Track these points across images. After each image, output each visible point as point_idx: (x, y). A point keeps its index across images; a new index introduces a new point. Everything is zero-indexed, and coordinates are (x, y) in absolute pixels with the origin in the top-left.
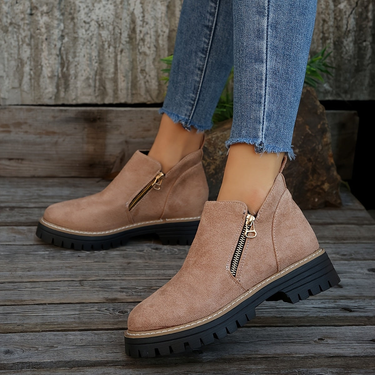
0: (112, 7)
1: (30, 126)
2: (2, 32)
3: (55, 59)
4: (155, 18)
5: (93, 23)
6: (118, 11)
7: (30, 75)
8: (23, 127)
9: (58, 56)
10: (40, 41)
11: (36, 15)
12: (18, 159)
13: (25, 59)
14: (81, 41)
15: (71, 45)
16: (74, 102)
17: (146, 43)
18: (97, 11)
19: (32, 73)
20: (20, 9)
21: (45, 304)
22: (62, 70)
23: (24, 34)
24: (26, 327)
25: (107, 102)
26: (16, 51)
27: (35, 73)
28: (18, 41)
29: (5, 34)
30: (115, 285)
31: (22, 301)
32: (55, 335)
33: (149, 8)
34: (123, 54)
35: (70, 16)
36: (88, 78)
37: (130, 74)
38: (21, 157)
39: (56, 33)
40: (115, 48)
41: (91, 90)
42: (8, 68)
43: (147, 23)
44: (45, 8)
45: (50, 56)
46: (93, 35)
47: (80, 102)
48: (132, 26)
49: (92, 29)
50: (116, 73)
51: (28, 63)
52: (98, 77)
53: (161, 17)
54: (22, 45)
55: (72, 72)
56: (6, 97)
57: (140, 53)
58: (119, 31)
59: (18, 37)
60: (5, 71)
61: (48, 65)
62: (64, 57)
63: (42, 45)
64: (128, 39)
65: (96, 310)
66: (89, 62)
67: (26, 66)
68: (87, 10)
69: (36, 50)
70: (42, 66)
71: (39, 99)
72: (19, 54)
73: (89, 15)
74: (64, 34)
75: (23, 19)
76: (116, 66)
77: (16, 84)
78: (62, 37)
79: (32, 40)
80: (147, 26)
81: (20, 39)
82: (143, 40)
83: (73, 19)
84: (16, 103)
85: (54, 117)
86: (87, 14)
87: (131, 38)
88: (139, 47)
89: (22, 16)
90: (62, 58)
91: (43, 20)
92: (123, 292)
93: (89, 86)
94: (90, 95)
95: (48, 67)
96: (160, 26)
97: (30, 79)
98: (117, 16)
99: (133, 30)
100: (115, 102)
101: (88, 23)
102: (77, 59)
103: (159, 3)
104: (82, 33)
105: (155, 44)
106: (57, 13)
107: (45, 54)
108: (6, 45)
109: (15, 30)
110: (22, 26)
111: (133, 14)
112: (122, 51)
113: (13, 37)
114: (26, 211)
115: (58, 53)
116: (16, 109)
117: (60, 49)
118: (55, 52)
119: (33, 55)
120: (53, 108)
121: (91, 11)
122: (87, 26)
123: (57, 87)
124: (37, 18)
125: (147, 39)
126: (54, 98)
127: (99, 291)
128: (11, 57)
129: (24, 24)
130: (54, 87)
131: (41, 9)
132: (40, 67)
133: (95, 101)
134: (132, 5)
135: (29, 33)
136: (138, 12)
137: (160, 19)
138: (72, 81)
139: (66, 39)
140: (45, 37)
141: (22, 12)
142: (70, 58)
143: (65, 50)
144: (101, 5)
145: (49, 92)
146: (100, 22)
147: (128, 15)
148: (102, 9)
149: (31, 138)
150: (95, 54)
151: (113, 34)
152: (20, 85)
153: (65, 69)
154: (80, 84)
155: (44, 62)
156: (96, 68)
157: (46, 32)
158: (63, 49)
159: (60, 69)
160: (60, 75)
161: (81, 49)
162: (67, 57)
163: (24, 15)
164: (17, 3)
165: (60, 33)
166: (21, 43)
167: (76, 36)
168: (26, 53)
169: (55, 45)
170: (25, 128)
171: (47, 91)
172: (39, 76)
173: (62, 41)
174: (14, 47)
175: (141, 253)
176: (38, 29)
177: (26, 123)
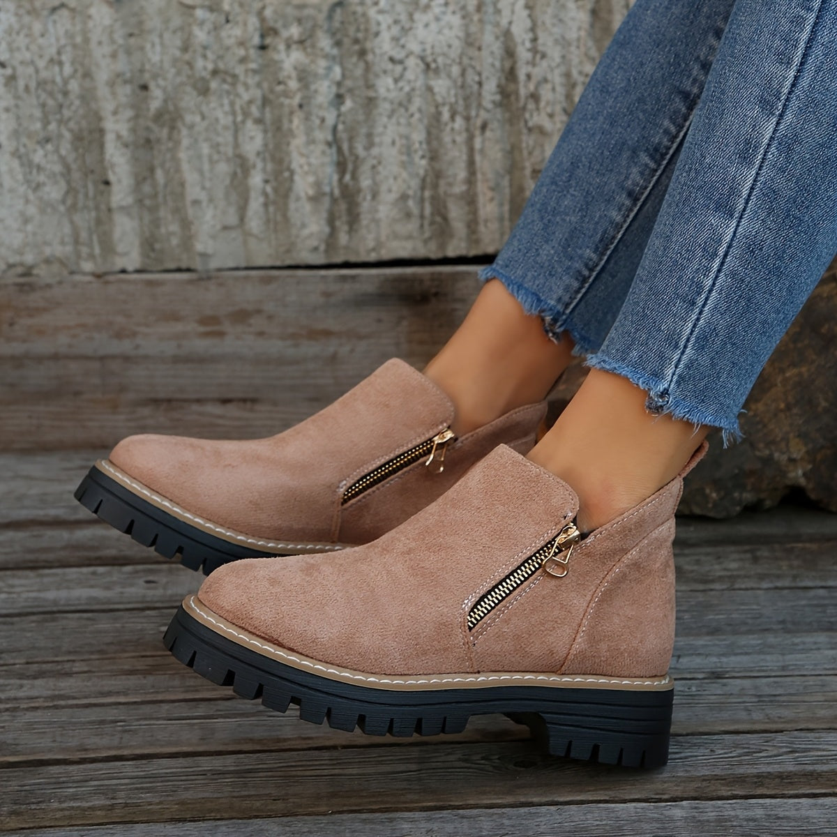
0: (456, 20)
1: (270, 317)
2: (195, 93)
3: (323, 153)
4: (564, 42)
5: (412, 62)
6: (473, 29)
7: (265, 194)
8: (252, 321)
9: (329, 144)
10: (286, 110)
11: (275, 49)
12: (244, 400)
13: (251, 157)
14: (385, 107)
15: (361, 117)
16: (373, 257)
17: (542, 104)
18: (420, 32)
19: (269, 189)
20: (236, 37)
21: (334, 747)
22: (341, 179)
23: (246, 96)
24: (294, 803)
25: (451, 252)
26: (230, 139)
27: (275, 190)
28: (234, 113)
29: (201, 98)
31: (279, 740)
32: (364, 821)
33: (547, 17)
34: (488, 133)
35: (357, 47)
36: (404, 197)
37: (506, 182)
38: (252, 395)
39: (324, 90)
40: (467, 119)
41: (412, 226)
42: (211, 179)
43: (544, 56)
44: (295, 31)
45: (312, 147)
46: (413, 89)
47: (386, 255)
48: (507, 65)
49: (410, 75)
50: (471, 180)
51: (260, 165)
52: (427, 194)
53: (578, 39)
54: (243, 122)
55: (365, 183)
56: (210, 251)
57: (530, 130)
58: (477, 78)
59: (232, 104)
60: (203, 188)
61: (306, 168)
62: (345, 147)
63: (291, 121)
64: (498, 98)
65: (460, 760)
66: (404, 158)
67: (253, 172)
68: (395, 30)
69: (278, 133)
70: (292, 173)
71: (288, 251)
72: (236, 145)
73: (402, 41)
74: (342, 91)
75: (243, 60)
76: (471, 163)
77: (232, 219)
78: (339, 98)
79: (268, 109)
80: (544, 63)
81: (237, 108)
82: (535, 97)
83: (362, 53)
84: (231, 264)
85: (327, 295)
86: (395, 39)
87: (506, 95)
88: (527, 115)
89: (242, 52)
90: (340, 151)
91: (290, 60)
93: (408, 215)
94: (409, 237)
95: (307, 173)
96: (575, 61)
97: (266, 205)
98: (470, 41)
99: (511, 74)
100: (473, 253)
101: (401, 62)
102: (375, 151)
103: (571, 5)
104: (385, 86)
105: (565, 105)
106: (325, 42)
107: (298, 142)
108: (205, 124)
109: (226, 87)
110: (242, 78)
111: (507, 34)
112: (484, 127)
113: (222, 105)
115: (330, 138)
116: (236, 279)
117: (335, 129)
118: (323, 135)
119: (271, 146)
120: (323, 272)
121: (405, 31)
122: (399, 68)
123: (331, 221)
124: (276, 57)
125: (546, 94)
126: (322, 247)
128: (219, 152)
129: (247, 71)
130: (323, 222)
131: (285, 34)
132: (286, 174)
133: (422, 252)
134: (506, 13)
135: (258, 94)
136: (520, 31)
137: (575, 44)
138: (365, 205)
139: (348, 104)
140: (296, 100)
141: (241, 44)
142: (360, 151)
143: (345, 130)
144: (428, 17)
145: (311, 235)
146: (429, 59)
147: (497, 38)
148: (434, 27)
149: (275, 347)
150: (418, 136)
151: (463, 87)
152: (242, 219)
153: (347, 177)
154: (385, 210)
155: (297, 162)
156: (422, 172)
157: (299, 90)
158: (340, 127)
159: (336, 177)
160: (337, 192)
161: (385, 127)
162: (351, 148)
163: (247, 49)
164: (228, 21)
165: (334, 89)
166: (239, 118)
167: (371, 94)
168: (254, 140)
169: (323, 120)
170: (257, 323)
171: (306, 232)
172: (286, 196)
173: (338, 109)
174: (226, 128)
176: (280, 83)
177: (259, 312)
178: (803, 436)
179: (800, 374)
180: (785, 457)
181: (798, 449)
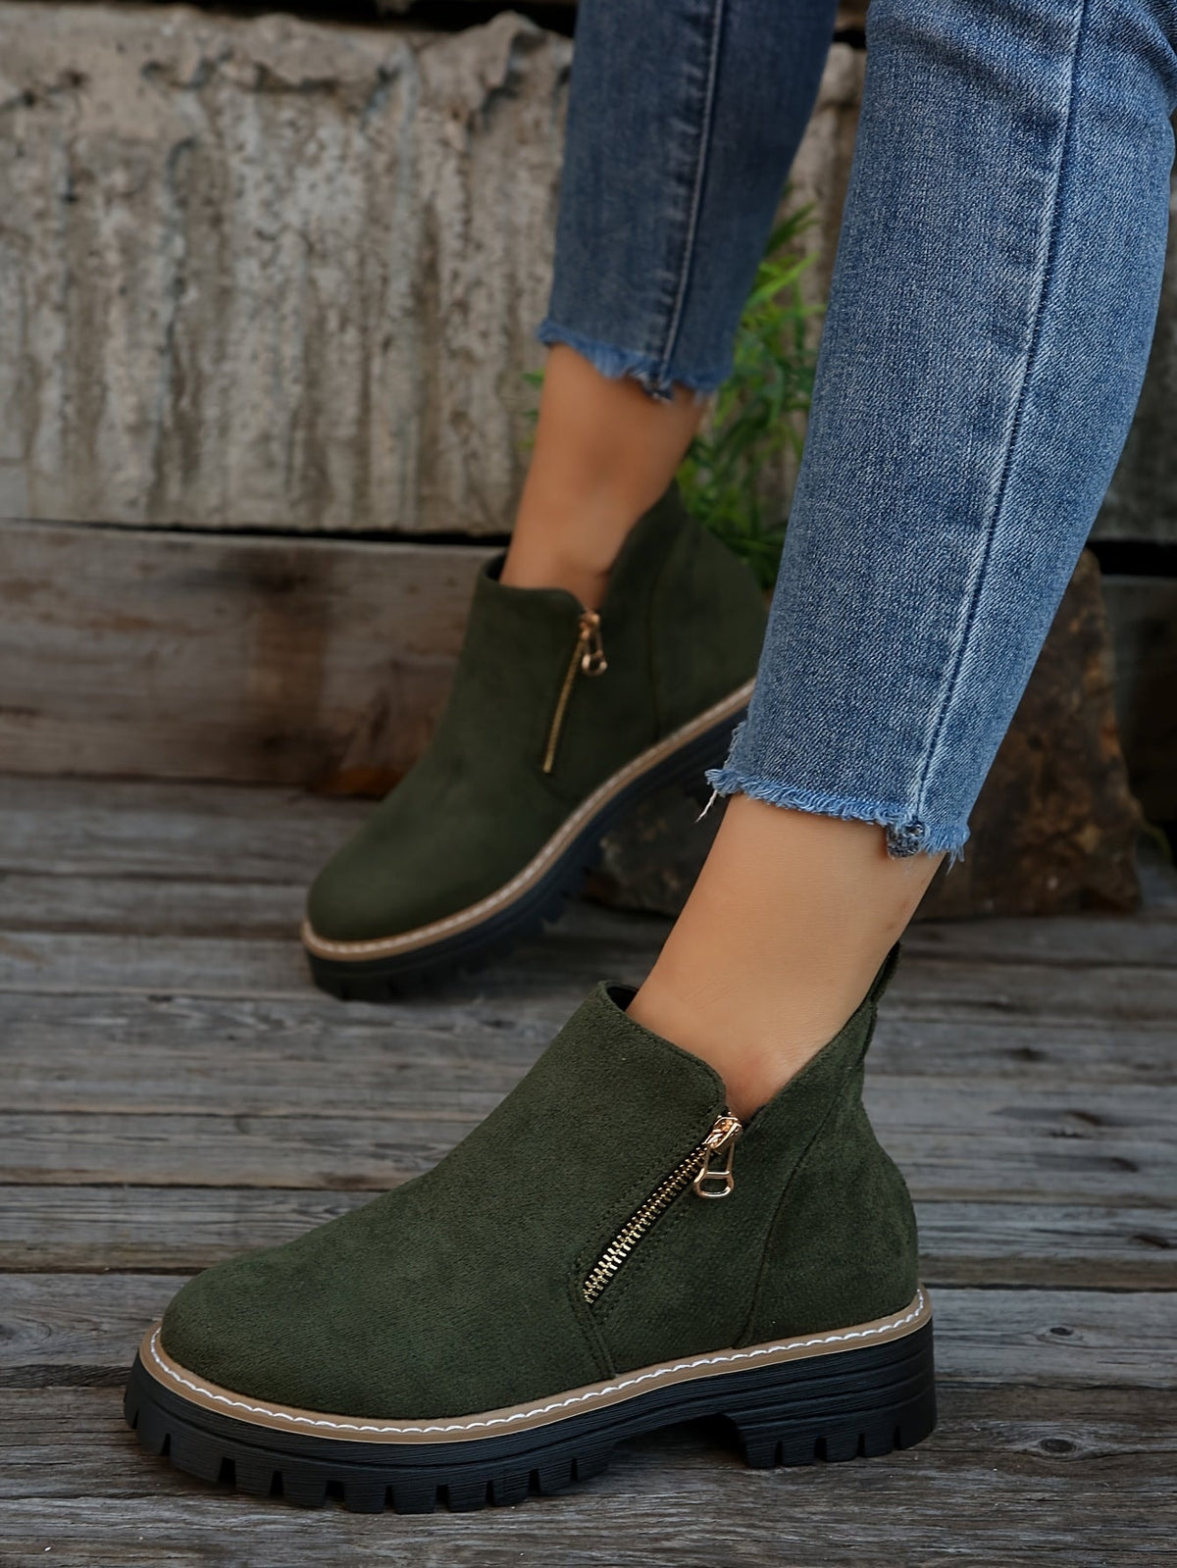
0: (356, 183)
1: (62, 595)
3: (152, 363)
4: (510, 230)
5: (289, 240)
6: (380, 198)
7: (63, 416)
8: (36, 598)
9: (161, 351)
10: (101, 295)
11: (89, 203)
12: (18, 711)
13: (46, 360)
14: (244, 303)
15: (210, 314)
16: (216, 521)
17: (473, 316)
18: (303, 195)
19: (70, 409)
20: (32, 179)
21: (119, 1185)
22: (175, 405)
23: (43, 269)
24: (56, 1254)
25: (330, 520)
26: (16, 330)
27: (80, 412)
28: (22, 292)
30: (357, 1135)
32: (154, 1285)
33: (487, 189)
34: (393, 354)
35: (209, 211)
36: (265, 438)
37: (413, 427)
38: (29, 705)
39: (158, 271)
40: (364, 330)
41: (274, 481)
43: (479, 247)
44: (119, 179)
45: (135, 353)
46: (287, 281)
47: (235, 518)
48: (427, 255)
49: (284, 259)
50: (363, 420)
51: (58, 373)
52: (300, 435)
53: (530, 226)
54: (37, 307)
55: (211, 412)
57: (453, 354)
58: (380, 271)
59: (22, 279)
61: (125, 383)
62: (185, 356)
63: (106, 312)
64: (409, 303)
65: (295, 1211)
66: (268, 380)
67: (47, 382)
68: (267, 191)
69: (87, 327)
70: (105, 388)
71: (93, 502)
72: (25, 341)
73: (276, 207)
74: (186, 273)
75: (41, 215)
76: (365, 396)
77: (14, 449)
78: (179, 286)
79: (74, 292)
80: (480, 259)
81: (29, 285)
82: (463, 306)
83: (217, 221)
84: (9, 514)
85: (146, 568)
86: (267, 204)
87: (422, 300)
88: (449, 332)
89: (38, 203)
90: (176, 362)
91: (112, 221)
92: (382, 1157)
93: (270, 464)
94: (269, 496)
95: (126, 391)
96: (524, 257)
97: (64, 432)
98: (374, 217)
99: (430, 270)
100: (361, 524)
101: (272, 238)
102: (227, 367)
103: (524, 176)
104: (247, 272)
105: (504, 320)
106: (162, 199)
107: (116, 343)
109: (13, 253)
110: (38, 241)
111: (429, 211)
112: (387, 344)
113: (6, 280)
115: (162, 340)
117: (170, 331)
118: (153, 337)
119: (76, 347)
120: (142, 536)
121: (281, 193)
122: (267, 249)
123: (158, 462)
124: (89, 214)
125: (480, 303)
126: (143, 500)
127: (304, 1151)
129: (45, 232)
130: (146, 465)
131: (104, 181)
132: (96, 390)
133: (287, 518)
134: (429, 178)
135: (58, 267)
136: (447, 206)
137: (525, 232)
138: (209, 444)
139: (192, 294)
140: (116, 282)
141: (40, 190)
142: (206, 363)
143: (186, 332)
144: (316, 175)
145: (128, 481)
146: (314, 237)
147: (414, 213)
148: (323, 190)
149: (66, 637)
150: (291, 350)
151: (361, 282)
152: (28, 451)
153: (185, 402)
154: (237, 455)
155: (113, 372)
156: (293, 403)
157: (121, 266)
158: (179, 327)
159: (168, 401)
160: (169, 422)
161: (244, 331)
162: (194, 360)
163: (46, 200)
165: (173, 271)
166: (31, 301)
167: (226, 281)
168: (51, 337)
169: (154, 315)
170: (43, 601)
171: (121, 476)
172: (94, 422)
173: (178, 300)
174: (9, 314)
175: (445, 1036)
176: (93, 253)
177: (45, 585)
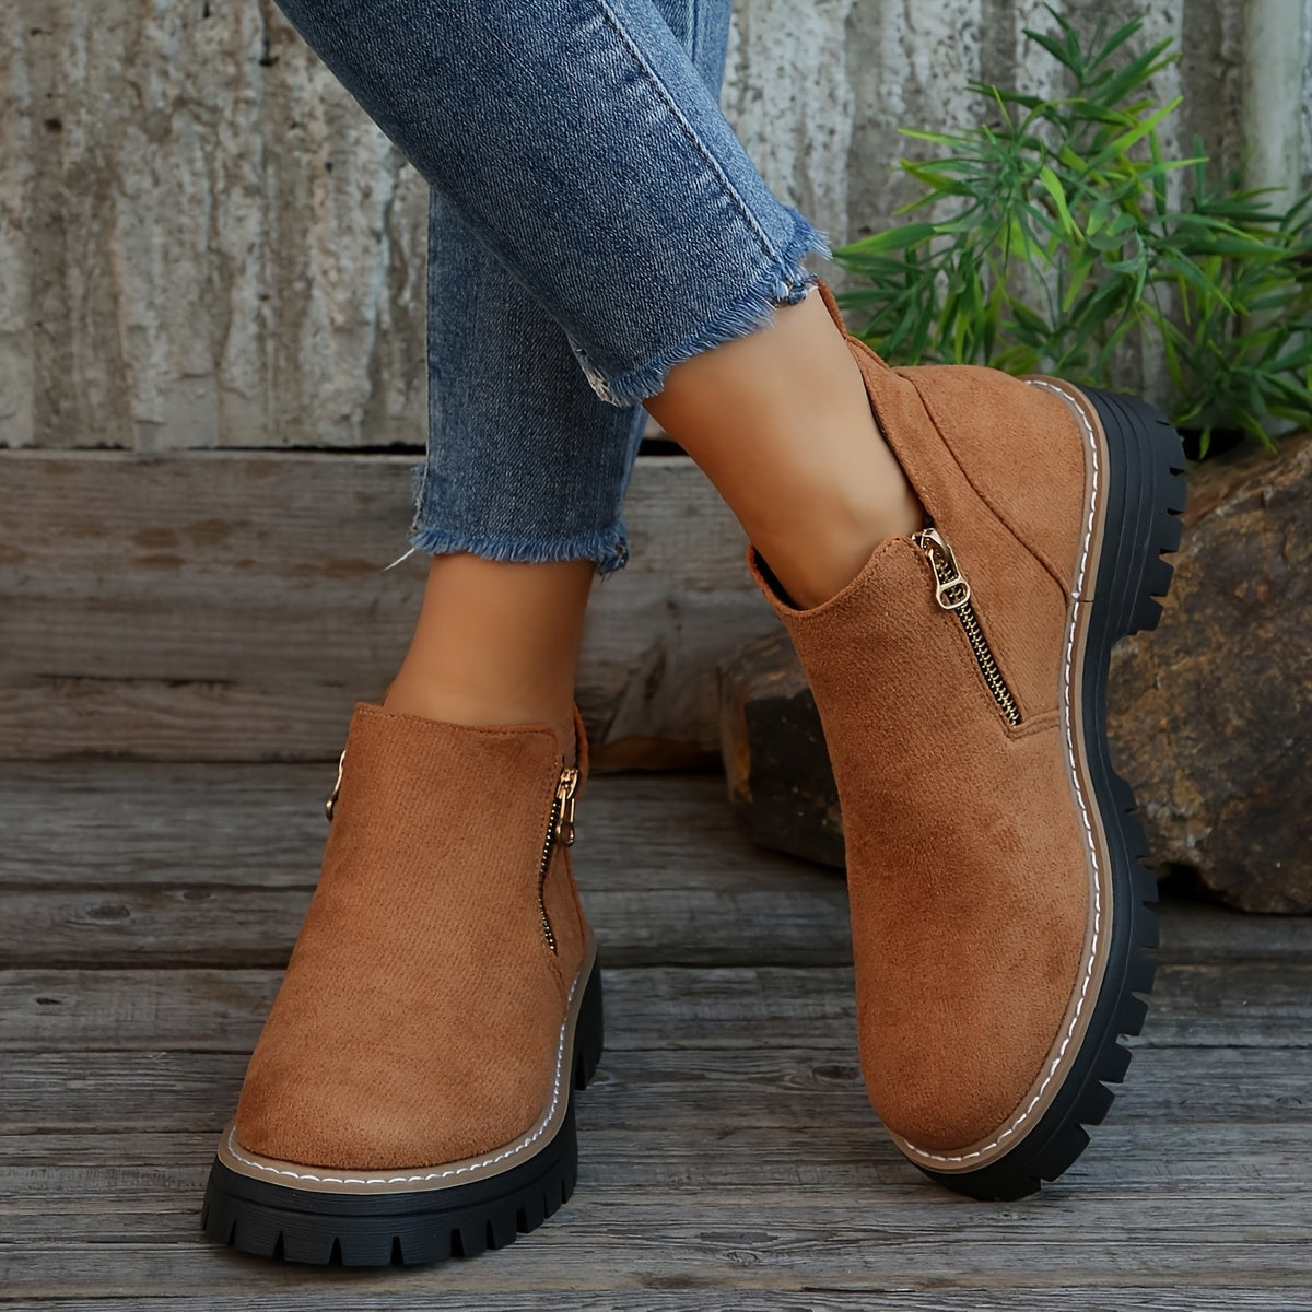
1: (262, 535)
2: (144, 138)
3: (366, 250)
7: (260, 319)
8: (231, 541)
9: (377, 236)
10: (304, 172)
11: (287, 64)
12: (211, 682)
13: (238, 252)
19: (267, 312)
20: (221, 42)
22: (394, 300)
23: (232, 147)
26: (204, 221)
27: (279, 313)
28: (212, 175)
29: (154, 147)
30: (677, 1224)
38: (223, 675)
39: (371, 141)
42: (165, 290)
43: (758, 96)
45: (346, 240)
51: (253, 268)
53: (819, 69)
54: (226, 191)
56: (157, 418)
59: (209, 159)
60: (150, 305)
61: (333, 275)
62: (405, 241)
63: (311, 194)
67: (239, 280)
69: (287, 213)
70: (310, 283)
71: (297, 421)
72: (214, 232)
75: (232, 83)
77: (200, 361)
79: (271, 170)
80: (759, 109)
81: (218, 165)
84: (197, 443)
85: (366, 499)
89: (230, 69)
90: (395, 247)
91: (314, 86)
92: (714, 1251)
95: (334, 285)
96: (814, 105)
97: (260, 339)
103: (809, 9)
105: (791, 182)
107: (323, 229)
108: (156, 193)
109: (199, 128)
110: (228, 113)
113: (191, 161)
114: (257, 901)
115: (379, 225)
116: (205, 464)
117: (388, 208)
118: (367, 220)
119: (274, 235)
120: (360, 459)
123: (374, 372)
124: (291, 80)
126: (357, 418)
127: (612, 1246)
128: (181, 244)
129: (236, 102)
130: (361, 372)
132: (299, 286)
135: (254, 142)
137: (813, 77)
140: (324, 155)
141: (229, 54)
143: (405, 212)
145: (338, 393)
149: (270, 588)
152: (217, 364)
153: (407, 295)
155: (318, 264)
157: (327, 138)
158: (398, 206)
159: (385, 294)
160: (386, 319)
162: (416, 244)
163: (238, 64)
164: (207, 14)
166: (221, 185)
168: (245, 224)
169: (368, 193)
170: (240, 544)
171: (328, 388)
172: (297, 325)
173: (397, 175)
174: (195, 200)
175: (772, 1089)
176: (294, 125)
177: (243, 524)
178: (1198, 776)
179: (1197, 668)
180: (1166, 812)
181: (1189, 800)
